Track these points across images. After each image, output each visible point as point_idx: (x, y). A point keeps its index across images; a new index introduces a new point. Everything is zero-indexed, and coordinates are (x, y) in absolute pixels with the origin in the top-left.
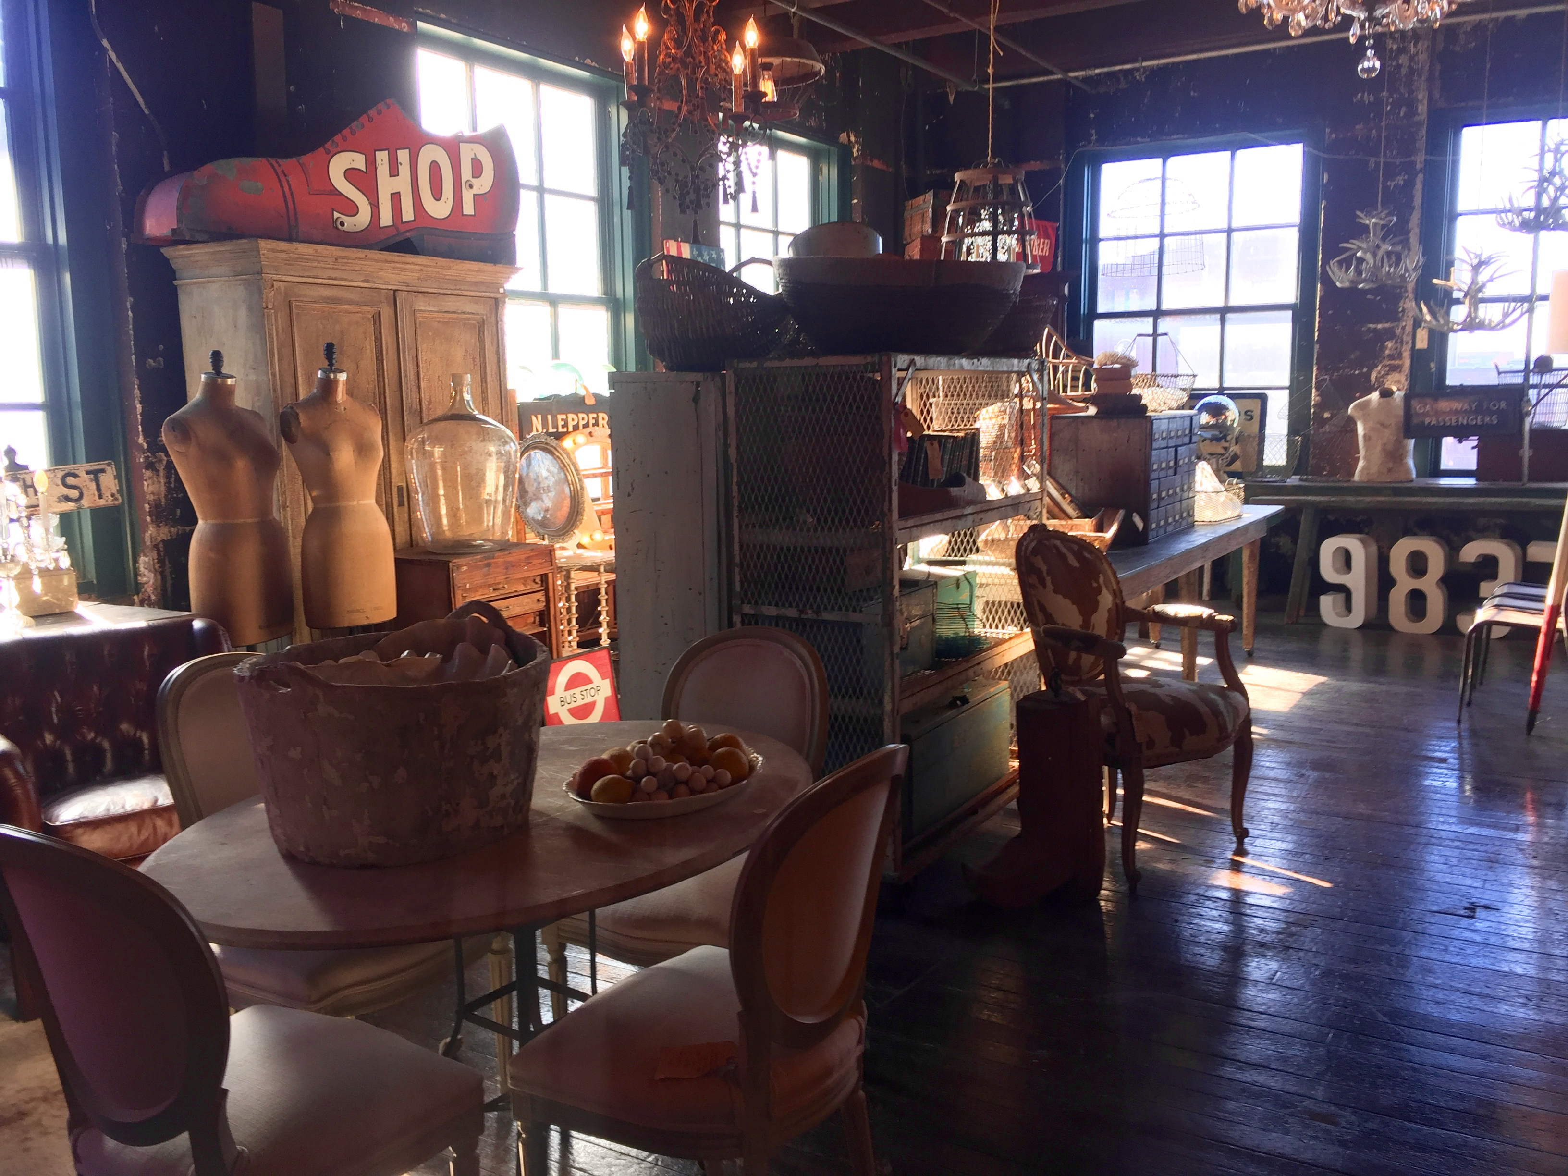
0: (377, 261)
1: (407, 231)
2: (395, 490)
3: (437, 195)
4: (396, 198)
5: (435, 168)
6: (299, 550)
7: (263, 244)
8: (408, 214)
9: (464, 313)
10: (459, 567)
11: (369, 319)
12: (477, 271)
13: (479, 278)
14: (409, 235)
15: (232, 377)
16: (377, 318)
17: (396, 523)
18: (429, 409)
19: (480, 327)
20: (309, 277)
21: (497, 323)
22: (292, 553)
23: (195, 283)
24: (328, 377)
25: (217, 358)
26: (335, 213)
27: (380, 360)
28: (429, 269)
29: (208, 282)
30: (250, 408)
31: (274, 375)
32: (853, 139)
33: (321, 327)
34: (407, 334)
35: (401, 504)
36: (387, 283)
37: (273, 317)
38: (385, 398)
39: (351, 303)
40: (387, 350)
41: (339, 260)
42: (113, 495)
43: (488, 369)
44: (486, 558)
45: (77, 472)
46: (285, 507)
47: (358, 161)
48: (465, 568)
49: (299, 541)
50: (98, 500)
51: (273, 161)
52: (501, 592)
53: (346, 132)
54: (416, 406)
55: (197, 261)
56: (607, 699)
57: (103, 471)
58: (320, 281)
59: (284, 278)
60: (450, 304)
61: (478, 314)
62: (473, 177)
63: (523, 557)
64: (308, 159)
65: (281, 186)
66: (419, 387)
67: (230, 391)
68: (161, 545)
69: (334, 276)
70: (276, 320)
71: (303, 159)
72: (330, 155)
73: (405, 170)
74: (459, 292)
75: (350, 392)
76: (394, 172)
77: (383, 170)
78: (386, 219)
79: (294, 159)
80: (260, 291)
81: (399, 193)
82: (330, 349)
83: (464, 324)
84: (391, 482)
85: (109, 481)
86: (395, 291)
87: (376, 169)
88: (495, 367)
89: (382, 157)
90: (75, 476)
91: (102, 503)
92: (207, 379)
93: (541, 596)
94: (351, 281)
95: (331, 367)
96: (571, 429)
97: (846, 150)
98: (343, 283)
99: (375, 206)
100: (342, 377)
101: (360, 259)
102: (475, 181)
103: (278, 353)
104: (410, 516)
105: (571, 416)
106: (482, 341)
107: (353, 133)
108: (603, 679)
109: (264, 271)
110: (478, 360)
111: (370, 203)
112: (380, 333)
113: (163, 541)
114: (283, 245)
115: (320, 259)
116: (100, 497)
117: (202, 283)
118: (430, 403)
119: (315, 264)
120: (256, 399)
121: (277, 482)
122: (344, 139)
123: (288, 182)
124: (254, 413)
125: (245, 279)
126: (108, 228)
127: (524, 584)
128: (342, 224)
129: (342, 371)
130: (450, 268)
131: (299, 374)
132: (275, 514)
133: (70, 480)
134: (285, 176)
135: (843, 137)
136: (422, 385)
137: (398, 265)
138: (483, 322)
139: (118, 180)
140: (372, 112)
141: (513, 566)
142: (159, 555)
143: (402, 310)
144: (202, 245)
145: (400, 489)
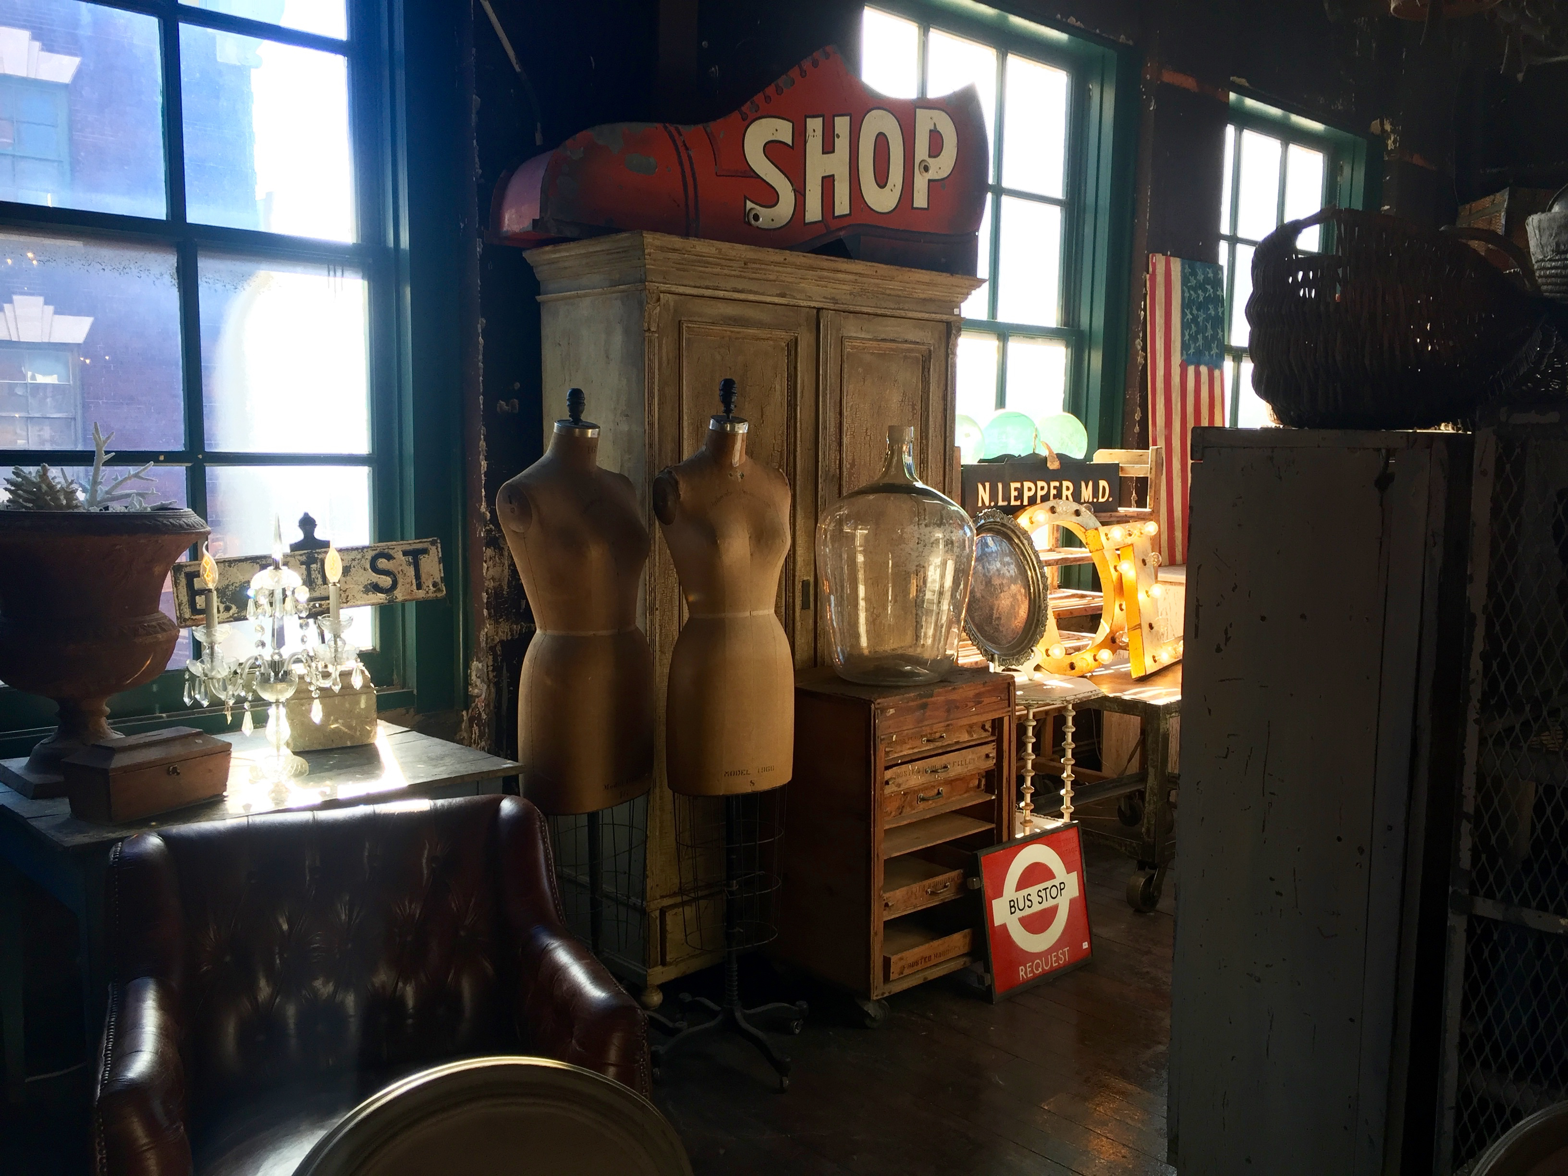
0: (799, 267)
1: (840, 229)
2: (798, 586)
3: (882, 180)
4: (828, 182)
5: (881, 141)
6: (666, 670)
7: (652, 240)
8: (842, 206)
9: (906, 341)
10: (883, 710)
11: (783, 349)
12: (927, 284)
13: (929, 293)
14: (842, 233)
15: (593, 427)
16: (792, 347)
17: (798, 633)
18: (850, 475)
19: (925, 362)
20: (707, 288)
21: (947, 356)
22: (657, 674)
23: (563, 299)
24: (723, 429)
25: (576, 399)
26: (748, 203)
27: (792, 405)
28: (865, 280)
29: (578, 296)
30: (615, 470)
31: (651, 425)
32: (1388, 127)
33: (718, 357)
34: (830, 369)
35: (805, 606)
36: (810, 299)
37: (657, 345)
38: (795, 457)
39: (760, 325)
40: (802, 392)
41: (750, 265)
42: (435, 585)
43: (931, 419)
44: (921, 696)
45: (391, 552)
46: (652, 611)
47: (782, 131)
48: (892, 711)
49: (669, 656)
50: (415, 591)
51: (671, 128)
52: (939, 744)
53: (770, 90)
54: (834, 467)
55: (566, 268)
56: (1072, 902)
57: (425, 551)
58: (721, 294)
59: (674, 288)
60: (890, 329)
61: (923, 344)
62: (930, 156)
63: (971, 693)
64: (717, 127)
65: (681, 164)
66: (840, 444)
67: (590, 446)
68: (499, 648)
69: (740, 287)
70: (660, 347)
71: (712, 126)
72: (746, 123)
73: (842, 144)
74: (903, 313)
75: (750, 451)
76: (828, 148)
77: (814, 144)
78: (813, 211)
79: (700, 126)
80: (641, 305)
81: (833, 176)
82: (728, 387)
83: (905, 357)
84: (794, 576)
85: (432, 566)
86: (819, 310)
87: (805, 142)
88: (940, 416)
89: (815, 125)
90: (389, 557)
91: (421, 594)
92: (560, 429)
93: (991, 749)
94: (763, 294)
95: (728, 415)
96: (1026, 502)
97: (1378, 141)
98: (751, 297)
99: (800, 193)
100: (742, 429)
101: (777, 264)
102: (931, 162)
103: (659, 395)
104: (816, 623)
105: (1027, 484)
106: (926, 382)
107: (779, 91)
108: (1069, 871)
109: (649, 279)
110: (918, 407)
111: (794, 190)
112: (796, 368)
113: (502, 642)
114: (676, 241)
115: (723, 262)
116: (419, 587)
117: (570, 298)
118: (853, 465)
119: (717, 270)
120: (627, 457)
121: (645, 575)
122: (768, 99)
123: (690, 157)
124: (621, 477)
125: (623, 291)
126: (462, 226)
127: (970, 733)
128: (756, 217)
129: (742, 421)
130: (892, 279)
131: (685, 424)
132: (639, 623)
133: (382, 563)
134: (687, 149)
135: (1375, 125)
136: (845, 440)
137: (825, 274)
138: (930, 355)
139: (477, 160)
140: (806, 64)
141: (957, 708)
142: (495, 660)
143: (826, 337)
144: (572, 244)
145: (806, 584)
